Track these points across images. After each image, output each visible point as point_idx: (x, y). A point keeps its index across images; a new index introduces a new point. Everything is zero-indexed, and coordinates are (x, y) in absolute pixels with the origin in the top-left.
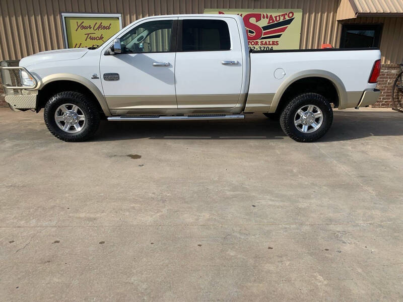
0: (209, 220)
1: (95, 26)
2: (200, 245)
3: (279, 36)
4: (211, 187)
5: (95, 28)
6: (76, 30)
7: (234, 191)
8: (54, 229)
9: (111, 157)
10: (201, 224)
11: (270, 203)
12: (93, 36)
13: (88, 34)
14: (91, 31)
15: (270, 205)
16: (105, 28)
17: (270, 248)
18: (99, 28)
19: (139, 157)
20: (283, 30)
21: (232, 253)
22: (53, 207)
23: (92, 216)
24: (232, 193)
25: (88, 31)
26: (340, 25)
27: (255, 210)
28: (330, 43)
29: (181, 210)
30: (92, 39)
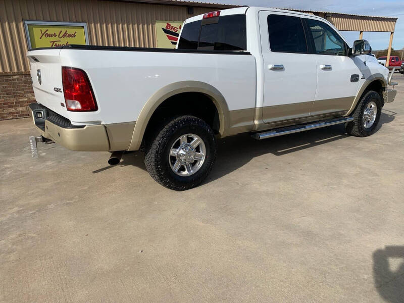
1: (60, 33)
5: (61, 36)
6: (41, 38)
12: (58, 43)
13: (54, 42)
14: (57, 38)
16: (70, 36)
18: (64, 36)
25: (53, 39)
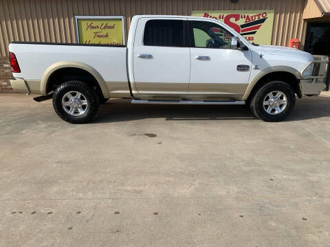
0: (239, 192)
1: (102, 25)
2: (242, 216)
3: (254, 33)
4: (227, 163)
5: (102, 28)
6: (87, 30)
7: (248, 166)
8: (110, 201)
9: (132, 135)
10: (234, 196)
11: (284, 177)
12: (100, 34)
13: (96, 33)
14: (99, 30)
15: (286, 179)
16: (110, 27)
17: (304, 219)
18: (105, 27)
19: (154, 136)
20: (258, 28)
21: (274, 224)
22: (101, 181)
23: (137, 189)
24: (247, 168)
25: (96, 30)
26: (306, 23)
27: (274, 183)
28: (297, 38)
29: (211, 183)
30: (98, 36)
